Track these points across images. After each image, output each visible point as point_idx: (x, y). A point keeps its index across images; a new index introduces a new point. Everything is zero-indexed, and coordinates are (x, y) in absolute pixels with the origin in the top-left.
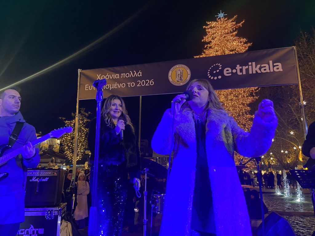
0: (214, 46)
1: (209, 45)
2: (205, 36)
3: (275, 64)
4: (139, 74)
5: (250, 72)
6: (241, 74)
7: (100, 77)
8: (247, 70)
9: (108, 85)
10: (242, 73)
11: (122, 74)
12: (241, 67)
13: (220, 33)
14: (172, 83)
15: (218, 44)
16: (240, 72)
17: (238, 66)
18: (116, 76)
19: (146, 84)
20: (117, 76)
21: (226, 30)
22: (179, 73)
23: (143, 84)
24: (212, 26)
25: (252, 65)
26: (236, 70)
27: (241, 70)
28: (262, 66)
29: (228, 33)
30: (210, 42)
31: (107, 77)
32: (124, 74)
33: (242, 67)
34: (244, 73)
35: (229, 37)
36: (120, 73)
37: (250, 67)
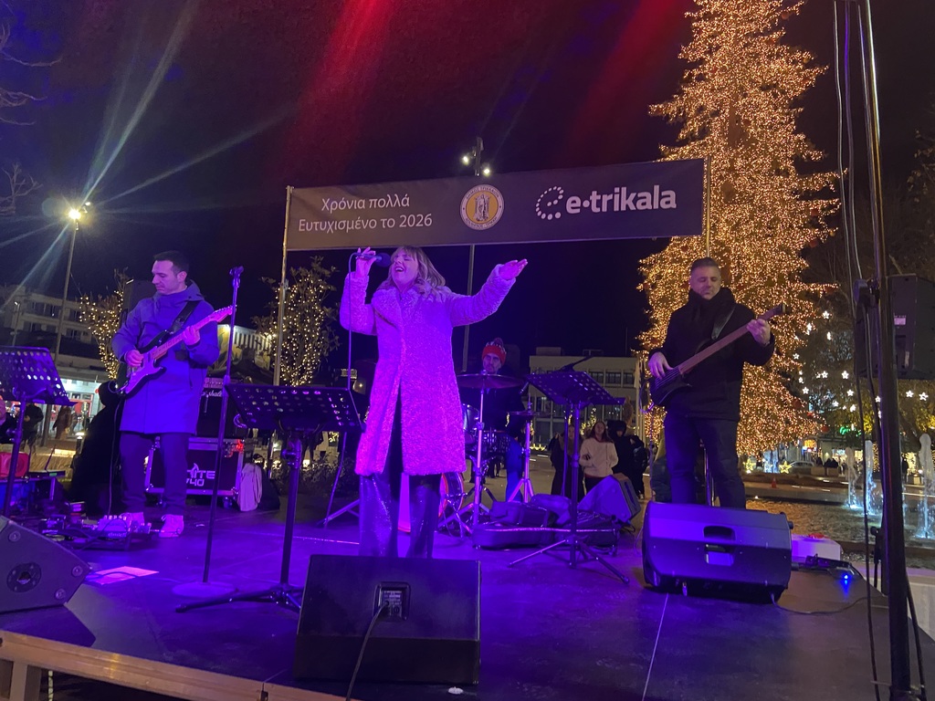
3: (663, 194)
4: (405, 202)
5: (616, 209)
6: (598, 210)
7: (329, 205)
8: (611, 203)
9: (344, 222)
10: (601, 209)
11: (371, 201)
12: (599, 197)
14: (468, 224)
16: (597, 207)
17: (594, 193)
18: (359, 204)
19: (416, 223)
20: (361, 204)
22: (482, 203)
23: (411, 223)
25: (620, 193)
26: (591, 202)
27: (599, 203)
28: (640, 195)
31: (342, 205)
32: (376, 200)
33: (601, 197)
34: (605, 209)
36: (367, 197)
37: (617, 196)
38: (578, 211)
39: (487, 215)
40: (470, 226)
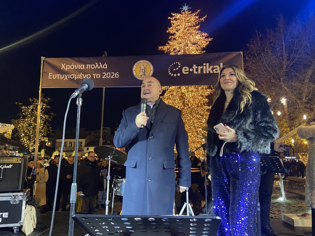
0: (178, 38)
1: (173, 37)
2: (170, 28)
4: (105, 66)
5: (205, 72)
7: (65, 67)
8: (202, 70)
9: (73, 75)
10: (198, 72)
11: (88, 65)
13: (184, 26)
14: (136, 77)
15: (181, 37)
16: (196, 71)
17: (195, 65)
19: (111, 76)
20: (82, 67)
21: (190, 24)
22: (143, 68)
23: (108, 77)
24: (176, 18)
25: (206, 66)
26: (193, 69)
27: (197, 70)
29: (191, 27)
30: (175, 33)
31: (72, 67)
32: (90, 65)
33: (198, 67)
34: (199, 72)
35: (192, 30)
36: (85, 64)
38: (188, 73)
39: (146, 74)
40: (138, 78)
